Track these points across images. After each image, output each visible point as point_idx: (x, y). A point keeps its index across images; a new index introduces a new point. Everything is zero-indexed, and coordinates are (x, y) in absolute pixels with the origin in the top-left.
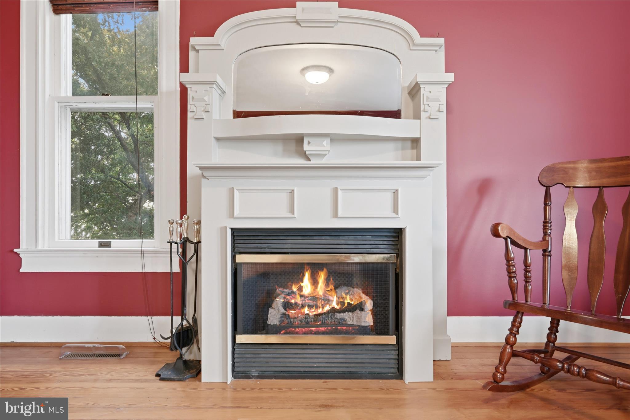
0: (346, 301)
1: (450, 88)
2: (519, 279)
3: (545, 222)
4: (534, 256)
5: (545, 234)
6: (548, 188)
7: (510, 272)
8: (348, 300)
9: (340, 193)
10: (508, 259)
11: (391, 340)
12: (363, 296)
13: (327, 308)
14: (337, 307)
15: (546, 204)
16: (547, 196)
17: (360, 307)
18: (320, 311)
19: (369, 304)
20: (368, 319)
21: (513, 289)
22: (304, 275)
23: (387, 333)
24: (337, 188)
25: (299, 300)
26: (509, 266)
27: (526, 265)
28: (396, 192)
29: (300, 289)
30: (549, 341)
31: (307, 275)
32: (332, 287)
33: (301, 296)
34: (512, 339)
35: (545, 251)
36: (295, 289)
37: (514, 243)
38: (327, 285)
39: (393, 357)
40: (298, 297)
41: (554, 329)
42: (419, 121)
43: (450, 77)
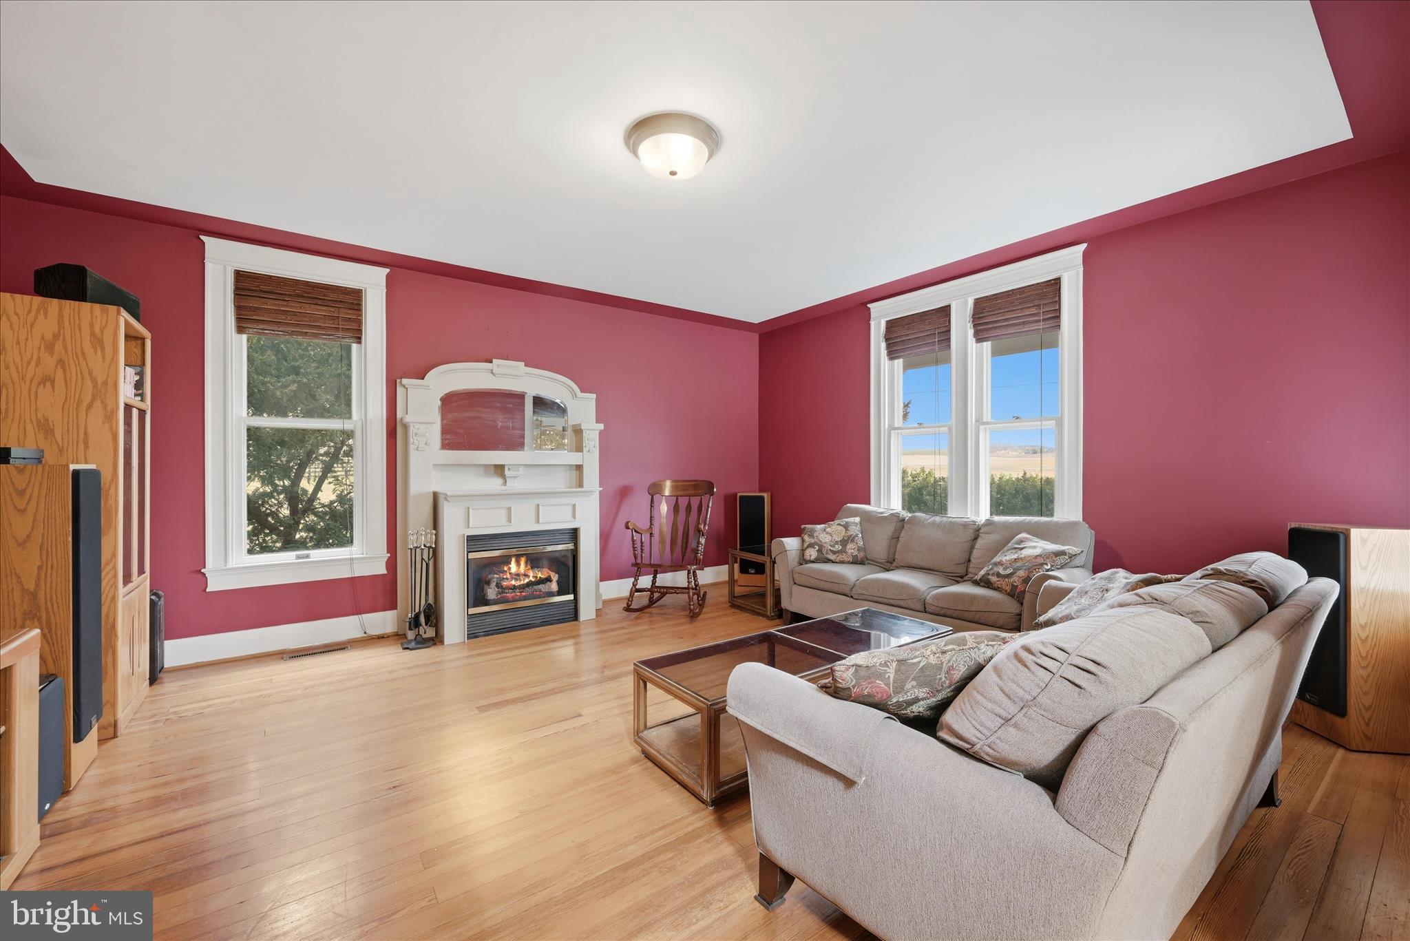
0: (538, 576)
1: (601, 433)
2: (638, 552)
3: (651, 517)
4: (646, 537)
5: (651, 523)
6: (652, 496)
7: (634, 548)
8: (539, 575)
9: (540, 507)
10: (633, 541)
11: (571, 597)
12: (549, 572)
13: (527, 580)
14: (533, 580)
15: (651, 506)
16: (652, 501)
17: (549, 580)
18: (522, 582)
19: (555, 577)
20: (554, 586)
21: (636, 557)
22: (511, 560)
23: (569, 594)
24: (538, 505)
25: (508, 576)
26: (633, 544)
27: (642, 543)
28: (574, 506)
29: (510, 569)
30: (653, 584)
31: (513, 560)
32: (529, 567)
33: (510, 574)
34: (635, 583)
35: (651, 534)
36: (506, 569)
37: (636, 531)
38: (526, 566)
39: (571, 607)
40: (508, 574)
41: (655, 578)
42: (581, 453)
43: (601, 426)
